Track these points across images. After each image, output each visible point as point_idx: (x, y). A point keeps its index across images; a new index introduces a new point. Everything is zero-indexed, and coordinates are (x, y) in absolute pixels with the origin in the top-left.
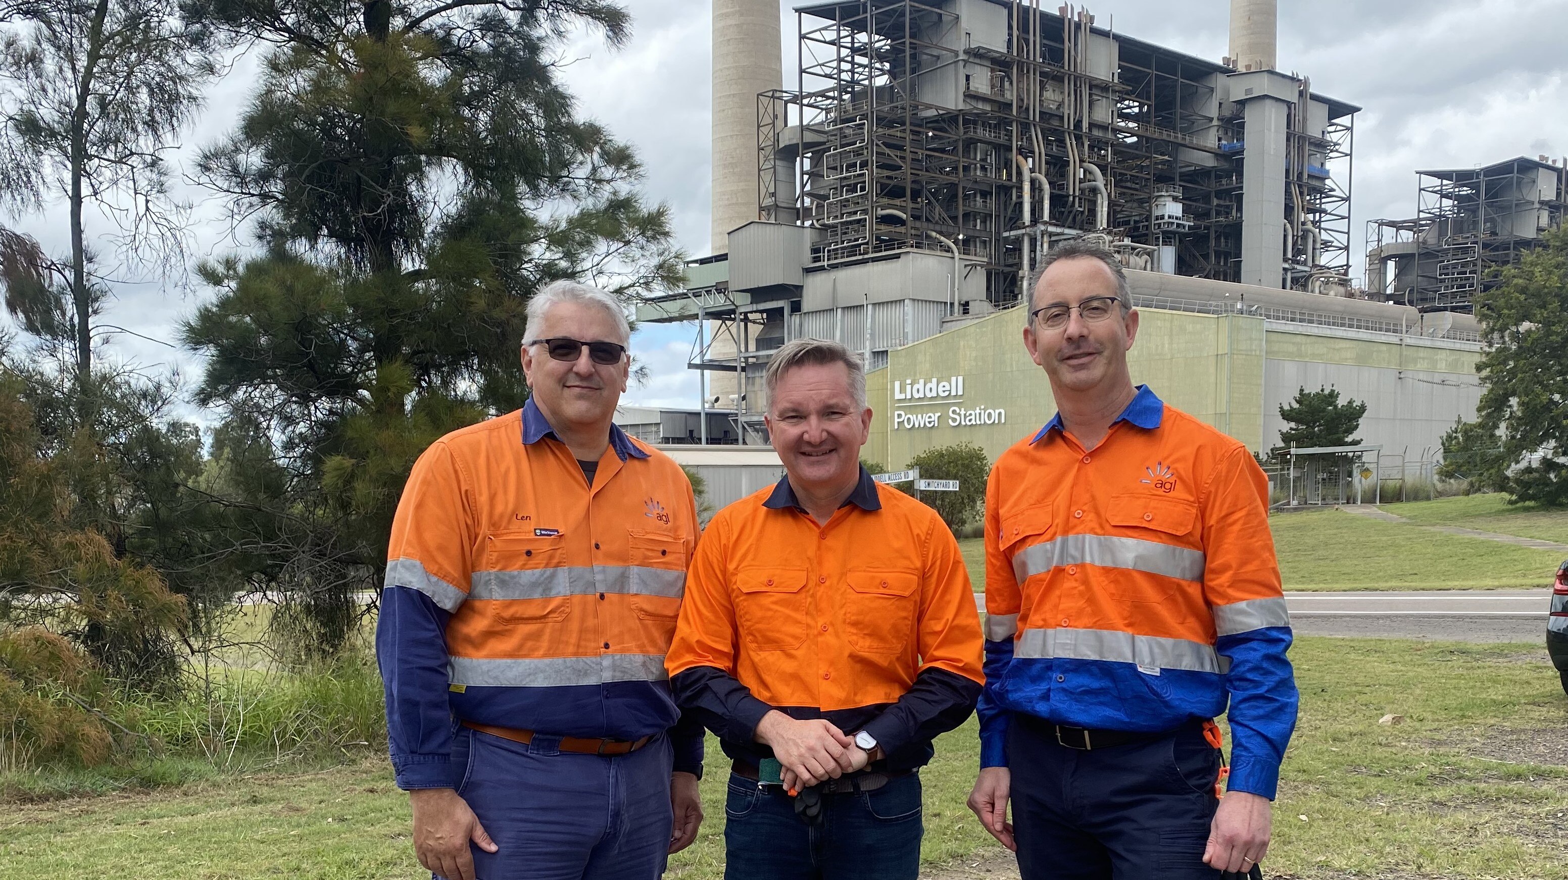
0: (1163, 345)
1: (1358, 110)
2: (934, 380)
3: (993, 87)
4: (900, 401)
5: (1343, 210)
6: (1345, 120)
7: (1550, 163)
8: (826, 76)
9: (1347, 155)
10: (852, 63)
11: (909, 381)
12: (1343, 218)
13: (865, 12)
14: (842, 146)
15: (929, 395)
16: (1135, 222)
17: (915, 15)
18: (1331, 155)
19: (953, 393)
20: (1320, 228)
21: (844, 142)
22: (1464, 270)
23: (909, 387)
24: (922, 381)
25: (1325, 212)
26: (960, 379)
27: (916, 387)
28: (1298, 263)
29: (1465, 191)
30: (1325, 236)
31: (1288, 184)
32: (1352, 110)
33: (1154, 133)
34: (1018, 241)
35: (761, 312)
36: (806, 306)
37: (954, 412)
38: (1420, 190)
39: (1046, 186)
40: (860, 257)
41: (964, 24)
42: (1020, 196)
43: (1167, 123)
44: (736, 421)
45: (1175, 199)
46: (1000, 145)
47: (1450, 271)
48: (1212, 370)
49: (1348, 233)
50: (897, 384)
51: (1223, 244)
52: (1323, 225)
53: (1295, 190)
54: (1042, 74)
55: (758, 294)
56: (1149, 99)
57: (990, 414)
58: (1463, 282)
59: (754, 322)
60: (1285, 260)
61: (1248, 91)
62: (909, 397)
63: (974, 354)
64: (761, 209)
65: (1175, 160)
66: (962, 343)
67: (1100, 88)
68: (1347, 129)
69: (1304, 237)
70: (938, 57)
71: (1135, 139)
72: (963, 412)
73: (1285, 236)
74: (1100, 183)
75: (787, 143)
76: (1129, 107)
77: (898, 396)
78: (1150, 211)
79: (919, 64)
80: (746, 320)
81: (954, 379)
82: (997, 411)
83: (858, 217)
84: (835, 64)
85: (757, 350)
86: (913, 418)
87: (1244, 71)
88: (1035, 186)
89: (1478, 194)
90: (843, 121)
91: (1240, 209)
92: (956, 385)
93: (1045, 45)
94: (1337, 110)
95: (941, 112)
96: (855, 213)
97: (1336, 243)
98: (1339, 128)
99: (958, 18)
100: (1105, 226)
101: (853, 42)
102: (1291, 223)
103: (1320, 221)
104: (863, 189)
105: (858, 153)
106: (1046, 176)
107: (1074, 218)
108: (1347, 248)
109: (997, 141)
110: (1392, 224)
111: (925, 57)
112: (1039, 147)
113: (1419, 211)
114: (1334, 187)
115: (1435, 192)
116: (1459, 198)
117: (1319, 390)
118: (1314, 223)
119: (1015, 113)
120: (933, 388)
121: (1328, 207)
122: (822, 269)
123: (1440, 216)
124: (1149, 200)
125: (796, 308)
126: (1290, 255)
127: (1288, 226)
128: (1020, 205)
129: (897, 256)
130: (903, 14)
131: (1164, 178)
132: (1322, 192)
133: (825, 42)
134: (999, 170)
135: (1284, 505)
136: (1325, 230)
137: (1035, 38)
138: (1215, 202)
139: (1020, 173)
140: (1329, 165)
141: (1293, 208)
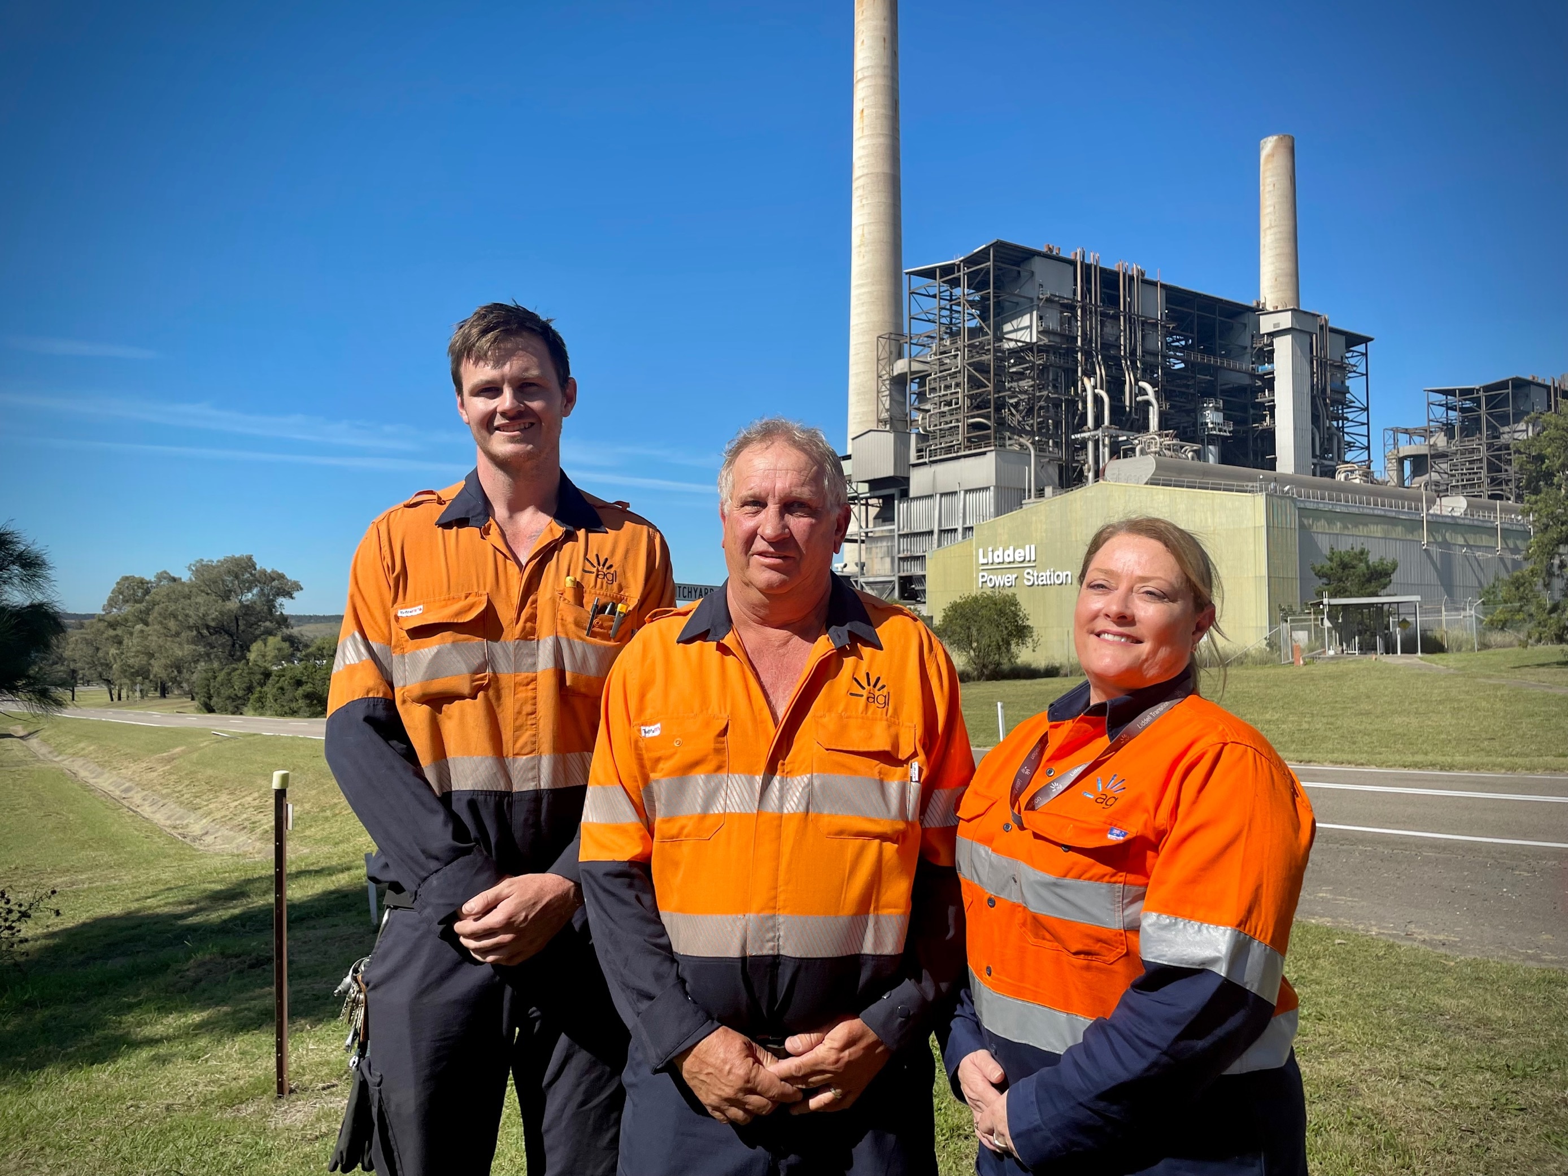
0: (1206, 519)
1: (1372, 340)
2: (1011, 548)
3: (1062, 325)
4: (983, 564)
5: (1363, 418)
6: (1361, 348)
7: (1540, 381)
8: (929, 321)
9: (1363, 375)
10: (951, 310)
11: (990, 549)
12: (1363, 424)
13: (959, 271)
14: (941, 372)
15: (1007, 560)
16: (1184, 428)
17: (1000, 272)
18: (1350, 375)
19: (1027, 559)
20: (1343, 432)
21: (942, 368)
22: (1472, 466)
23: (990, 554)
24: (1001, 549)
25: (1347, 419)
26: (1033, 547)
27: (996, 553)
28: (1325, 459)
29: (1468, 404)
30: (1347, 438)
31: (1313, 398)
32: (1366, 340)
33: (1198, 358)
34: (1084, 444)
35: (878, 497)
36: (912, 494)
37: (1028, 573)
38: (1429, 404)
39: (1106, 399)
40: (954, 455)
41: (1038, 278)
42: (1085, 407)
43: (1209, 351)
44: (856, 582)
45: (1217, 409)
46: (1068, 369)
47: (1459, 467)
48: (1251, 540)
49: (1368, 436)
50: (981, 551)
51: (1260, 445)
52: (1346, 430)
53: (1319, 402)
54: (1102, 314)
55: (875, 484)
56: (1192, 332)
57: (1058, 576)
58: (1472, 476)
59: (872, 506)
60: (1314, 456)
61: (1275, 325)
62: (990, 561)
63: (1044, 526)
64: (879, 421)
65: (1216, 379)
66: (1034, 519)
67: (1148, 325)
68: (1362, 354)
69: (1330, 439)
70: (1017, 303)
71: (1182, 365)
72: (1035, 574)
73: (1313, 439)
74: (1151, 396)
75: (900, 372)
76: (1178, 341)
77: (982, 561)
78: (1196, 419)
79: (1003, 308)
80: (867, 505)
81: (1027, 547)
82: (1065, 574)
83: (953, 424)
84: (936, 311)
85: (875, 526)
86: (994, 578)
87: (1272, 310)
88: (1098, 400)
89: (1479, 406)
90: (941, 353)
91: (1273, 416)
92: (1028, 552)
93: (1105, 293)
94: (1353, 340)
95: (1020, 344)
96: (951, 422)
97: (1357, 444)
98: (1355, 354)
99: (1033, 273)
100: (1156, 429)
101: (951, 295)
102: (1318, 428)
103: (1343, 427)
104: (957, 403)
105: (953, 376)
106: (1107, 392)
107: (1132, 424)
108: (1368, 448)
109: (1066, 366)
110: (1406, 431)
111: (1007, 304)
112: (1101, 371)
113: (1430, 421)
114: (1354, 399)
115: (1442, 405)
116: (1463, 410)
117: (1349, 548)
118: (1338, 428)
119: (1079, 343)
120: (1011, 554)
121: (1350, 416)
122: (925, 464)
123: (1447, 424)
124: (1194, 411)
125: (905, 494)
126: (1318, 453)
127: (1315, 430)
128: (1084, 415)
129: (984, 453)
130: (988, 272)
131: (1209, 393)
132: (1344, 404)
133: (929, 296)
134: (1068, 388)
135: (1320, 654)
136: (1347, 433)
137: (1096, 286)
138: (1252, 411)
139: (1084, 390)
140: (1348, 383)
141: (1319, 416)
